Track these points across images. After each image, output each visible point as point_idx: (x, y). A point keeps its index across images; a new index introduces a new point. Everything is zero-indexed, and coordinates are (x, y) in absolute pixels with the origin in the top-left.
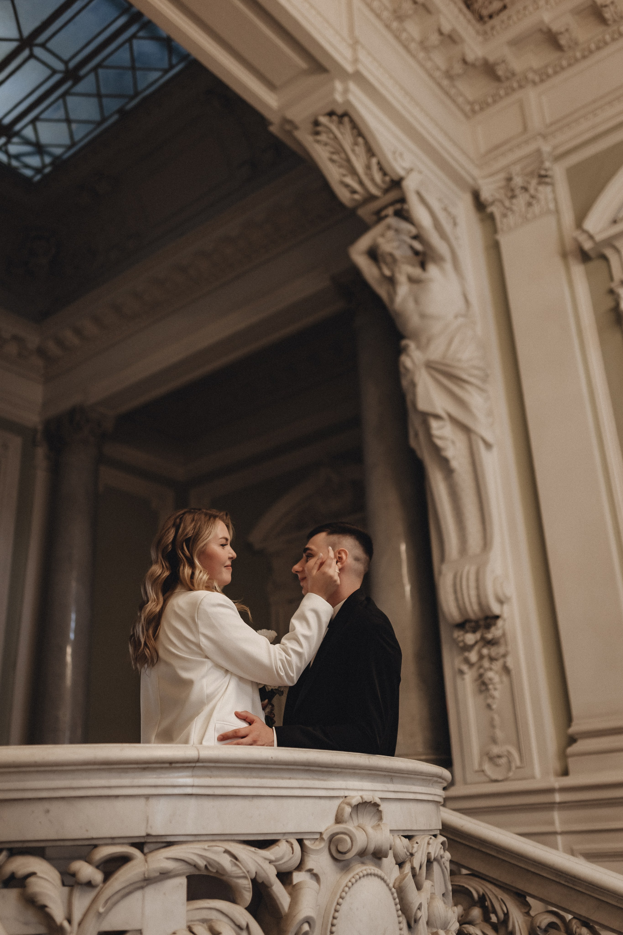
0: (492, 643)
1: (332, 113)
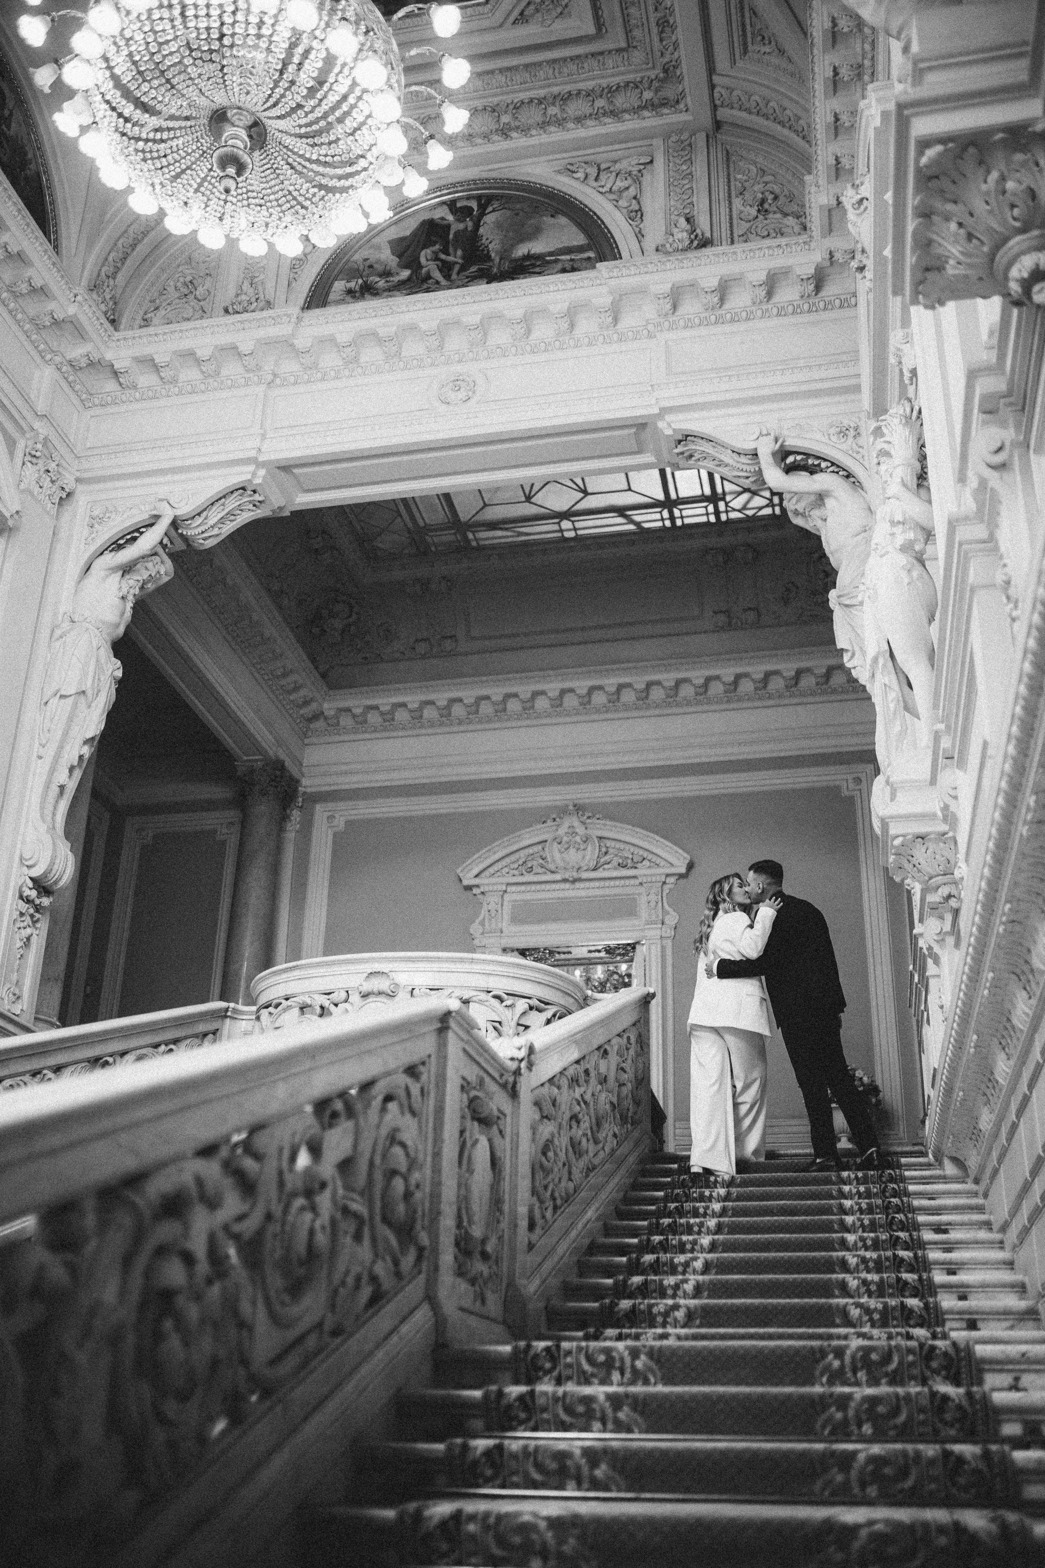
1: (680, 442)
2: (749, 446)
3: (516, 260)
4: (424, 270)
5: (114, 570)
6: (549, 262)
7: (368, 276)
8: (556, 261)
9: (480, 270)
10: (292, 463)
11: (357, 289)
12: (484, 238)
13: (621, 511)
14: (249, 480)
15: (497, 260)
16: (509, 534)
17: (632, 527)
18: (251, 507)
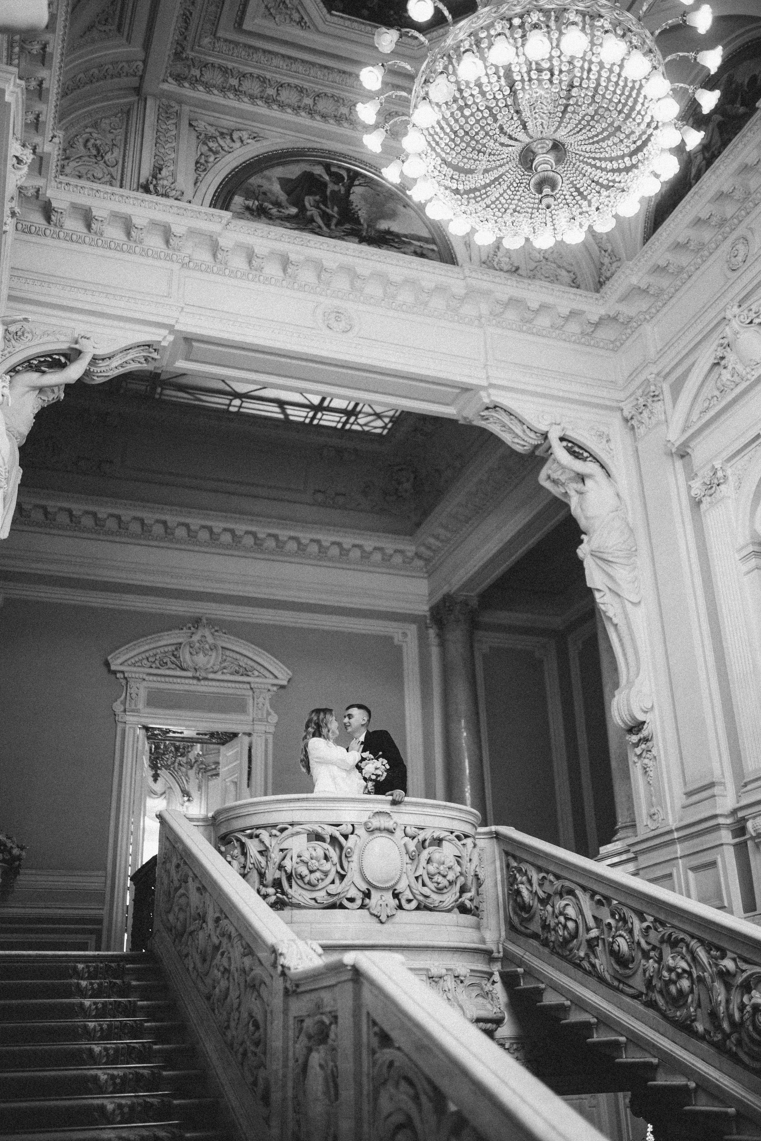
0: (646, 740)
1: (487, 408)
2: (543, 428)
3: (379, 231)
4: (309, 213)
5: (34, 388)
6: (404, 242)
7: (263, 201)
8: (410, 243)
9: (352, 229)
10: (194, 337)
11: (254, 207)
12: (354, 204)
13: (281, 404)
14: (160, 342)
15: (365, 226)
16: (189, 397)
17: (281, 416)
18: (143, 360)
